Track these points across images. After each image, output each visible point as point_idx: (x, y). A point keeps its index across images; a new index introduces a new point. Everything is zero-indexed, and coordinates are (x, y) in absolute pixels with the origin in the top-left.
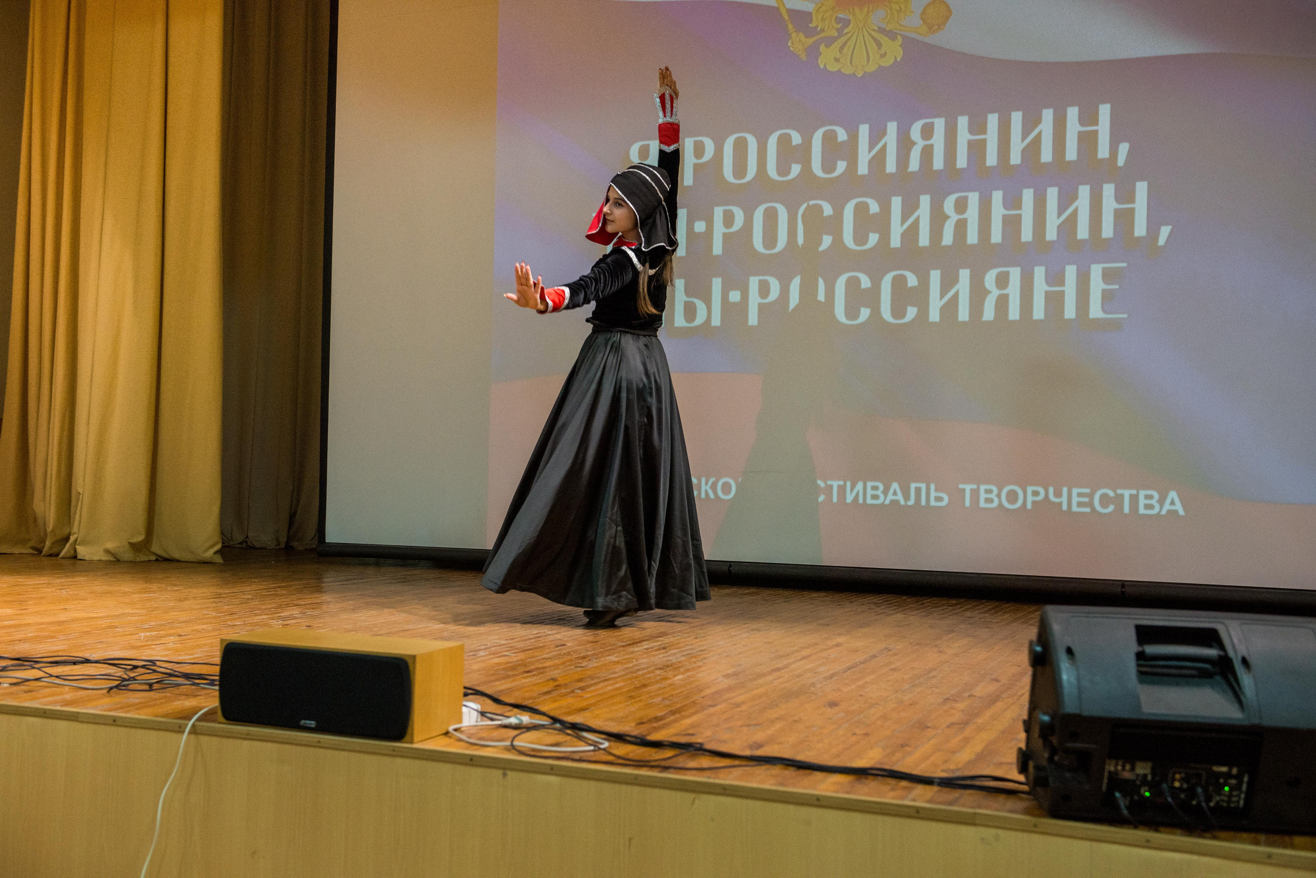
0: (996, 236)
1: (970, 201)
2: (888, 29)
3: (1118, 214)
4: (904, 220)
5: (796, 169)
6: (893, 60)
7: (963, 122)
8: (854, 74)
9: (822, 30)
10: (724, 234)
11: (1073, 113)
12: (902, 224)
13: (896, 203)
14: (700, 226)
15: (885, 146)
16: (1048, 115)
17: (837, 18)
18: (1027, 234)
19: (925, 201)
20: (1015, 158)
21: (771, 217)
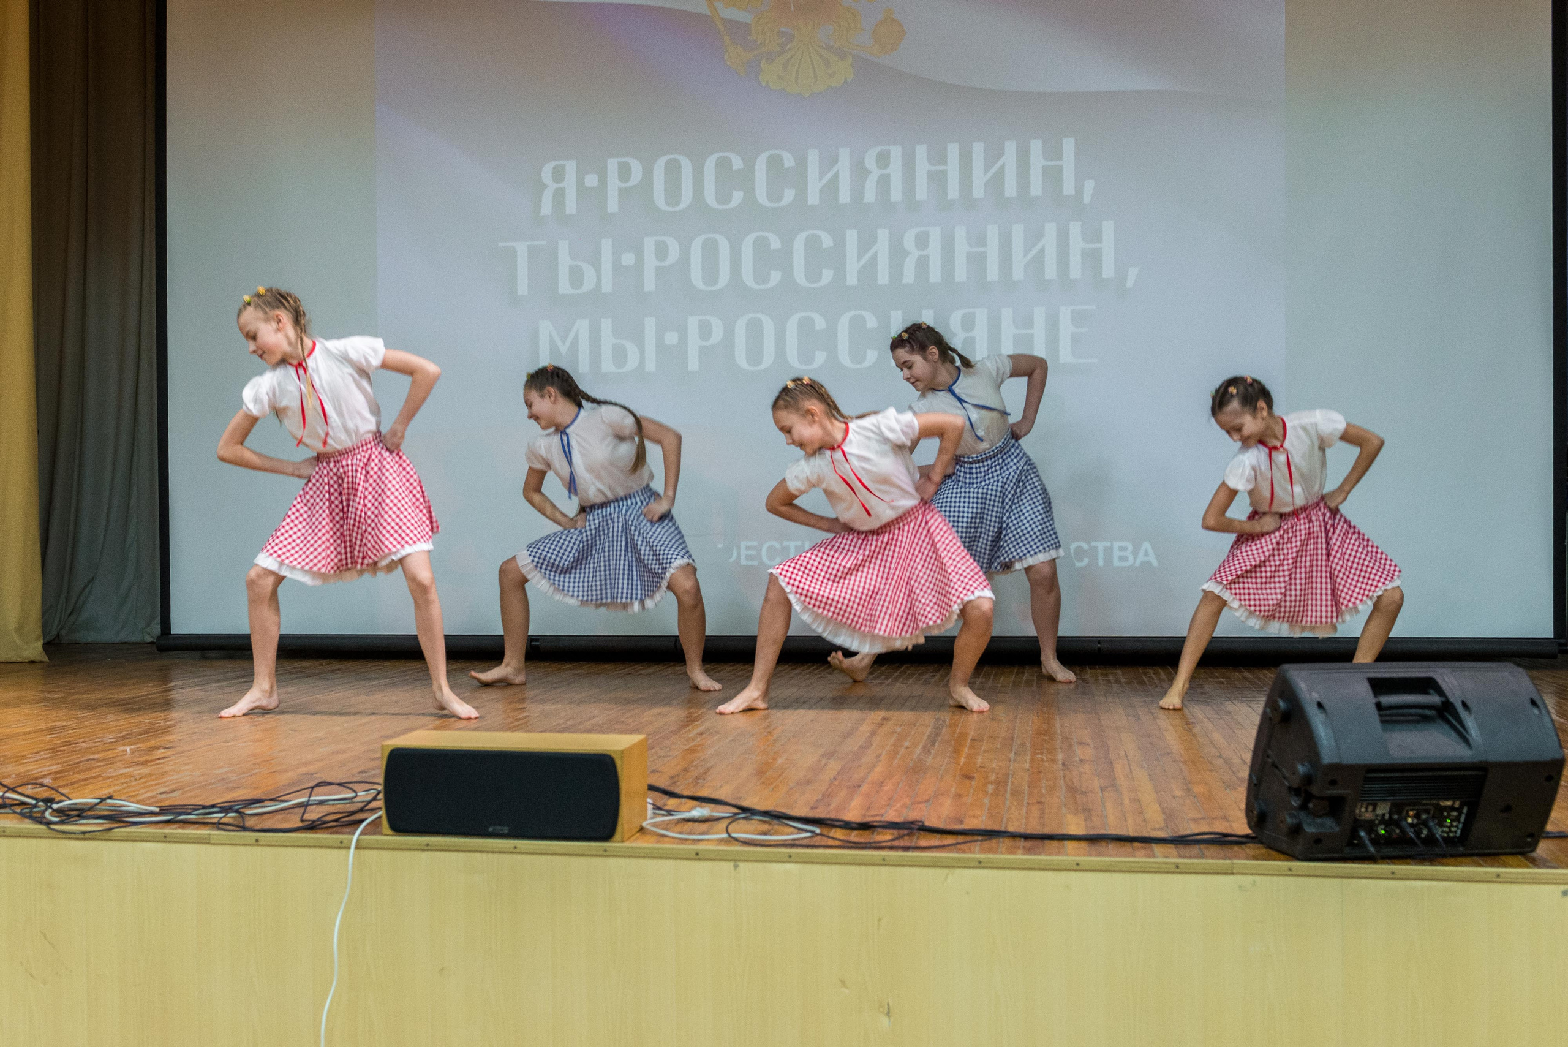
0: (961, 274)
1: (931, 237)
2: (836, 47)
3: (1086, 254)
4: (860, 256)
5: (737, 197)
6: (843, 81)
7: (921, 151)
8: (800, 95)
9: (763, 44)
10: (657, 268)
11: (1036, 146)
12: (859, 259)
13: (852, 237)
14: (628, 259)
15: (838, 172)
16: (1010, 147)
17: (779, 33)
18: (993, 273)
19: (883, 235)
20: (978, 192)
21: (710, 251)
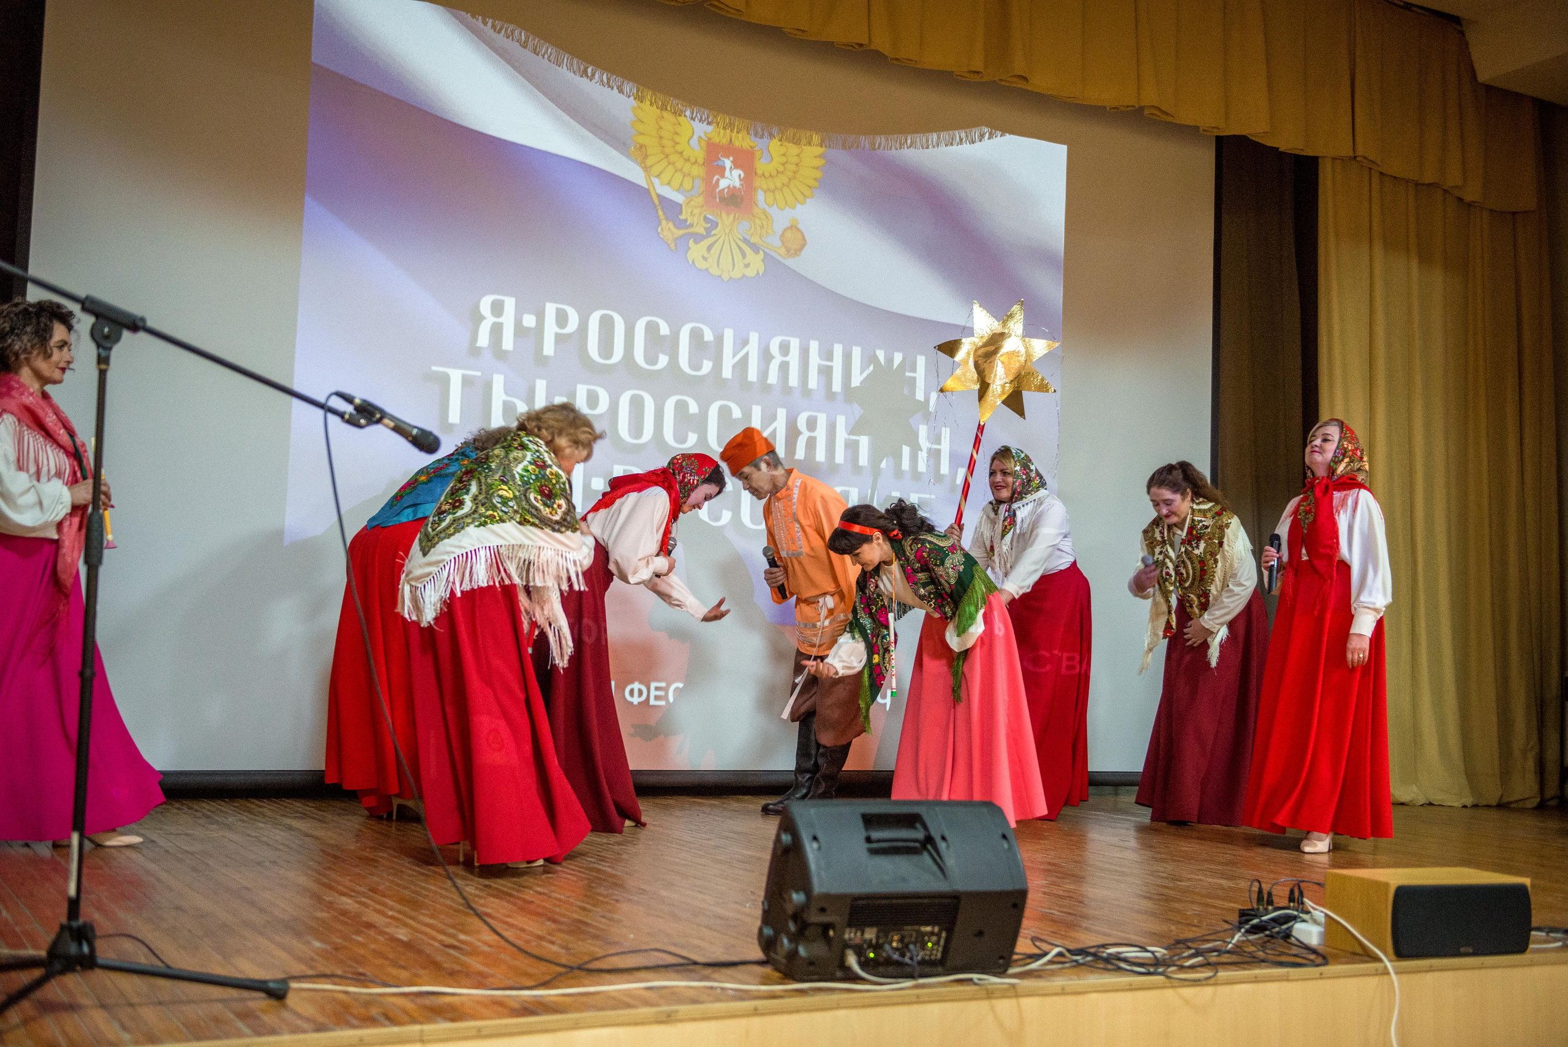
0: (840, 457)
1: (819, 422)
2: (753, 240)
3: (930, 453)
5: (663, 361)
6: (755, 272)
8: (720, 276)
9: (691, 225)
11: (898, 358)
15: (747, 354)
16: (880, 355)
17: (706, 218)
18: (864, 459)
